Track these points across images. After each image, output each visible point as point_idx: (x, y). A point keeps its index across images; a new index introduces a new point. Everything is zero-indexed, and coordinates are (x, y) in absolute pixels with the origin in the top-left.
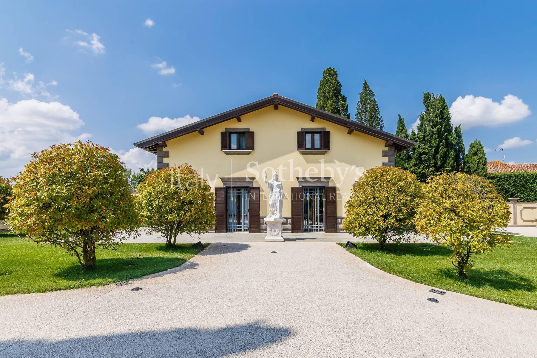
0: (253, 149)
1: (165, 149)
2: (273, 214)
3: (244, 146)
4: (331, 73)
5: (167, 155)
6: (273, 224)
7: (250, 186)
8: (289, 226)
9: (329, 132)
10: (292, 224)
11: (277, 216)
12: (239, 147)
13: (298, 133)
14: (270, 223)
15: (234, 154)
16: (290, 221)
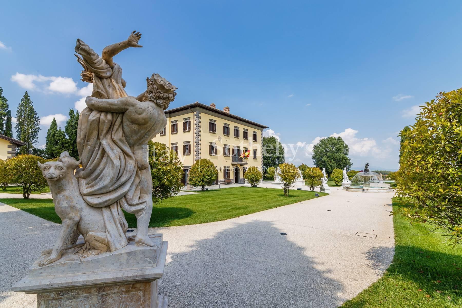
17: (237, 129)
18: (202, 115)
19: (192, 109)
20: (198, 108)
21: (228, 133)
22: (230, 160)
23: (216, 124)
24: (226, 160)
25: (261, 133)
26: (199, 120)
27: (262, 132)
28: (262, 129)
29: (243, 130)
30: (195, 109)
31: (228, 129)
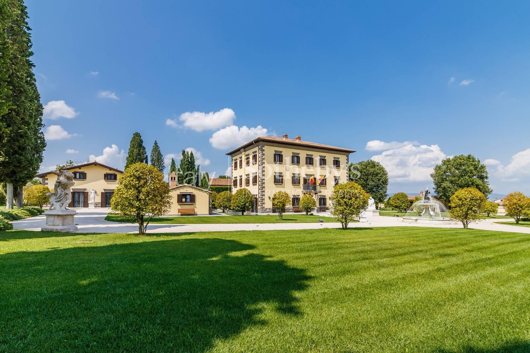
0: (86, 179)
1: (46, 177)
2: (92, 200)
3: (82, 177)
4: (137, 135)
5: (47, 179)
6: (92, 203)
7: (84, 191)
8: (100, 205)
9: (116, 175)
10: (101, 204)
11: (93, 201)
12: (80, 178)
13: (105, 174)
14: (90, 203)
15: (78, 180)
16: (100, 203)
17: (310, 157)
18: (266, 148)
19: (257, 144)
20: (261, 143)
21: (298, 162)
22: (301, 188)
23: (282, 155)
24: (295, 189)
25: (347, 158)
26: (262, 153)
27: (348, 156)
28: (347, 153)
29: (319, 158)
30: (259, 143)
31: (298, 158)
